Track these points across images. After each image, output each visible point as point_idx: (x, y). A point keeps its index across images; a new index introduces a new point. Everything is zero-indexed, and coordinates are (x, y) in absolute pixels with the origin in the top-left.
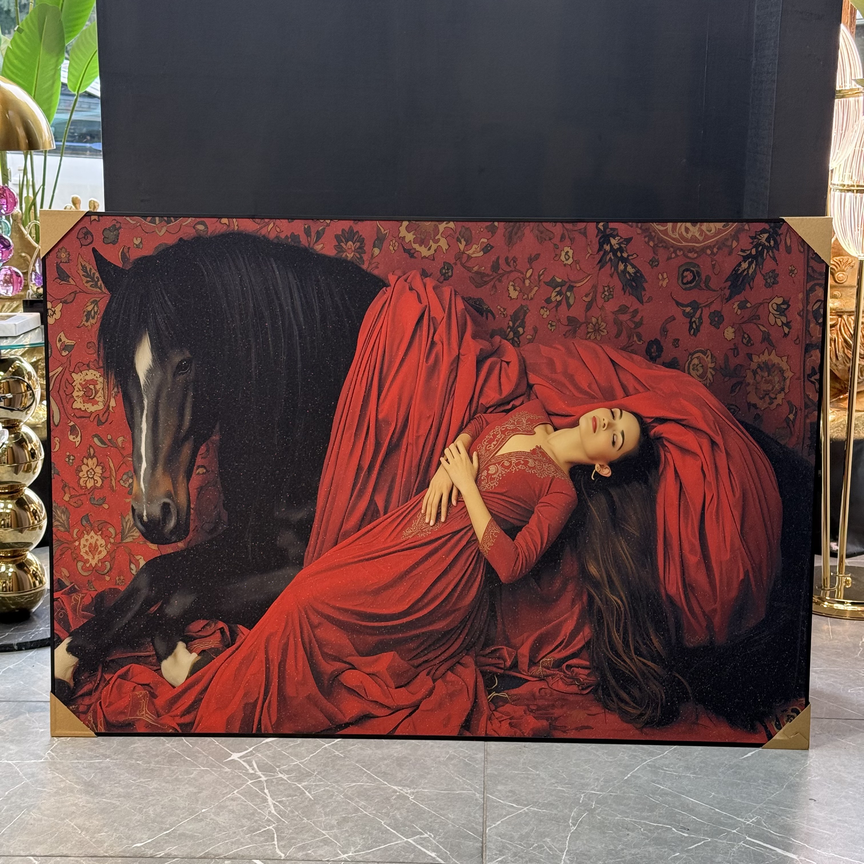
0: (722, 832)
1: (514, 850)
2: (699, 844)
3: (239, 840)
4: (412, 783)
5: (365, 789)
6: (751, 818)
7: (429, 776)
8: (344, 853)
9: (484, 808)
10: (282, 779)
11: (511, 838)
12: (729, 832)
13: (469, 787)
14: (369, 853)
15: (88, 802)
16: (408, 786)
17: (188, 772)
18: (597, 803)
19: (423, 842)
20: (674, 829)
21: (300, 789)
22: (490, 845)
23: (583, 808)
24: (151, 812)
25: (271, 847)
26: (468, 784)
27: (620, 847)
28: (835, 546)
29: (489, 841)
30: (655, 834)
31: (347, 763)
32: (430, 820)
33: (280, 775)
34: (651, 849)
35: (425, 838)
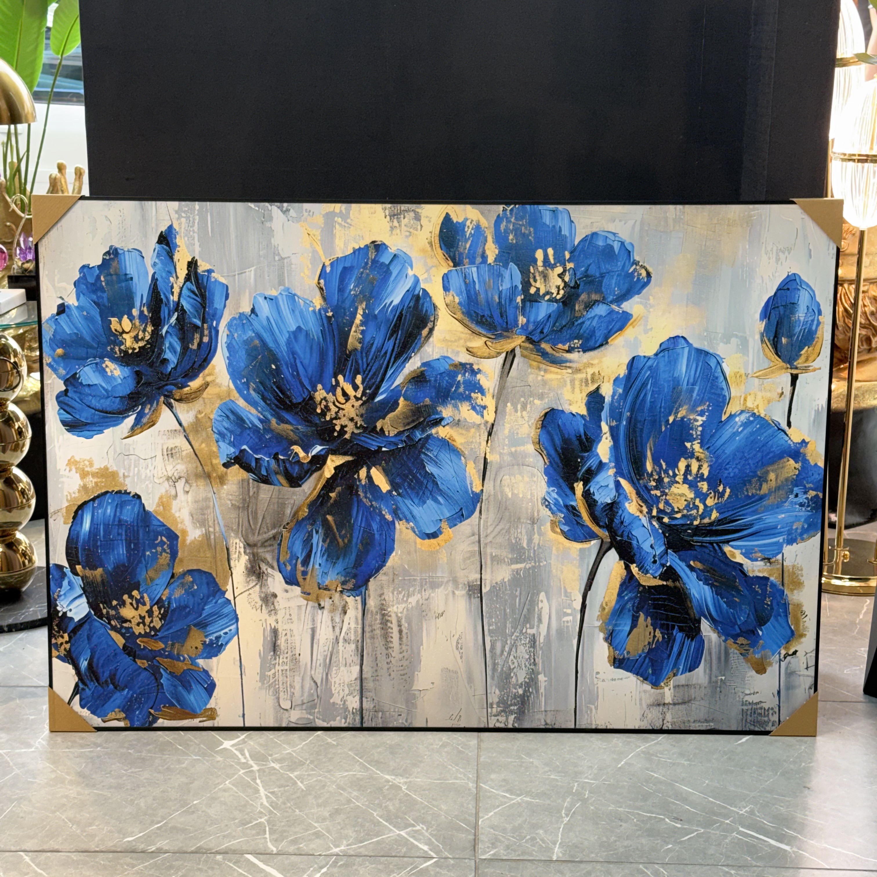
0: (715, 822)
1: (506, 843)
2: (692, 835)
3: (230, 833)
4: (405, 773)
5: (358, 779)
6: (745, 808)
7: (422, 764)
8: (337, 846)
9: (477, 799)
10: (274, 769)
11: (504, 830)
12: (722, 823)
13: (462, 776)
14: (362, 847)
15: (79, 794)
16: (401, 776)
17: (179, 762)
18: (590, 792)
19: (415, 835)
20: (667, 820)
21: (291, 778)
22: (482, 837)
23: (575, 798)
24: (142, 805)
25: (263, 841)
26: (461, 773)
27: (613, 838)
28: (834, 517)
29: (482, 834)
30: (648, 826)
31: (339, 752)
32: (422, 811)
33: (273, 765)
34: (644, 841)
35: (418, 830)
